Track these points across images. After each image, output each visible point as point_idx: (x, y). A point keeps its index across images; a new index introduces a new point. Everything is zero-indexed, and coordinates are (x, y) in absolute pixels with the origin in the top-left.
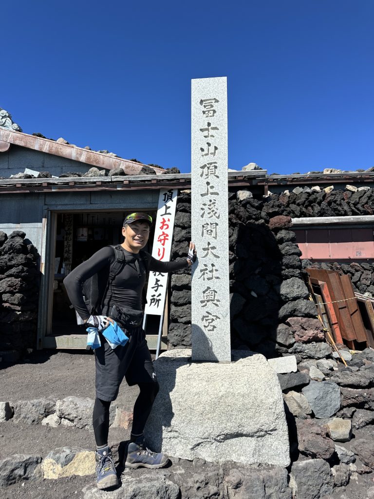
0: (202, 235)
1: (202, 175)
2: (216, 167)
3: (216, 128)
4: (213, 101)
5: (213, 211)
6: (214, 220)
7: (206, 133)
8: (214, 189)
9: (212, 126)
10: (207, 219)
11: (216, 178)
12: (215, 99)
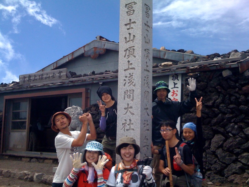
0: (124, 98)
2: (134, 49)
7: (128, 27)
9: (132, 21)
11: (134, 57)
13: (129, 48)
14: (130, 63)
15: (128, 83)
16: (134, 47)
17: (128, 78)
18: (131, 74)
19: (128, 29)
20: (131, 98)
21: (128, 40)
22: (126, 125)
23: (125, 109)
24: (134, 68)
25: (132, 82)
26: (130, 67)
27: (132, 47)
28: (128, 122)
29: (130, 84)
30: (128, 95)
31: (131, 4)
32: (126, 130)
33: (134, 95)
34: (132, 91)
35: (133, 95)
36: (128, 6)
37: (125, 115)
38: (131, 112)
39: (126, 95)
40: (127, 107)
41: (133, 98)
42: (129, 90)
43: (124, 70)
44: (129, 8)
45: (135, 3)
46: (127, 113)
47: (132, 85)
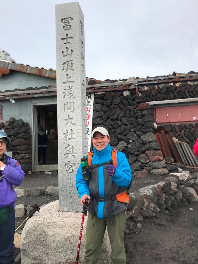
0: (64, 110)
1: (63, 70)
2: (72, 63)
3: (71, 37)
4: (70, 19)
5: (71, 93)
6: (72, 99)
7: (65, 41)
8: (71, 79)
9: (69, 36)
10: (67, 99)
11: (72, 71)
12: (71, 17)
13: (67, 62)
14: (69, 76)
15: (68, 95)
16: (72, 61)
17: (67, 91)
18: (71, 87)
19: (65, 43)
20: (72, 110)
21: (65, 54)
22: (68, 134)
23: (66, 120)
24: (73, 81)
25: (72, 95)
26: (69, 80)
27: (69, 61)
28: (69, 132)
29: (70, 96)
30: (68, 107)
31: (67, 19)
32: (67, 140)
33: (75, 107)
34: (72, 103)
35: (73, 107)
36: (64, 20)
37: (66, 126)
38: (72, 122)
39: (66, 107)
40: (67, 118)
41: (74, 109)
42: (69, 102)
43: (63, 83)
44: (65, 23)
45: (72, 19)
46: (68, 124)
47: (71, 98)
